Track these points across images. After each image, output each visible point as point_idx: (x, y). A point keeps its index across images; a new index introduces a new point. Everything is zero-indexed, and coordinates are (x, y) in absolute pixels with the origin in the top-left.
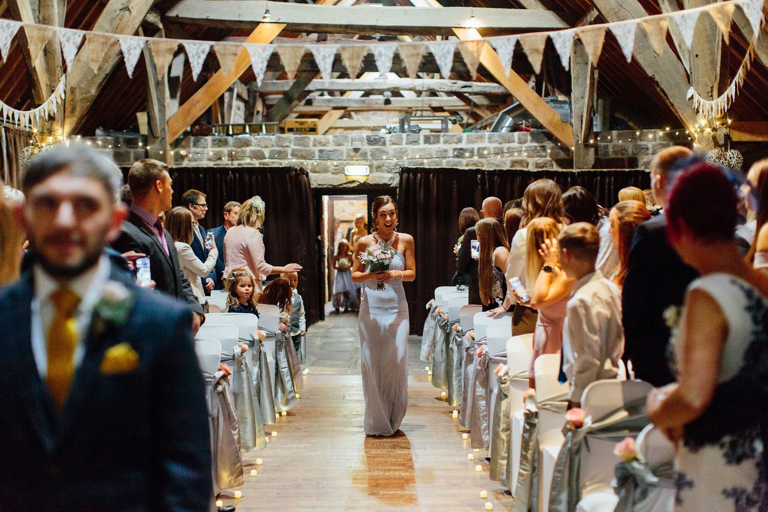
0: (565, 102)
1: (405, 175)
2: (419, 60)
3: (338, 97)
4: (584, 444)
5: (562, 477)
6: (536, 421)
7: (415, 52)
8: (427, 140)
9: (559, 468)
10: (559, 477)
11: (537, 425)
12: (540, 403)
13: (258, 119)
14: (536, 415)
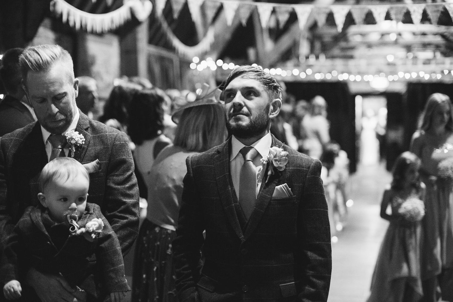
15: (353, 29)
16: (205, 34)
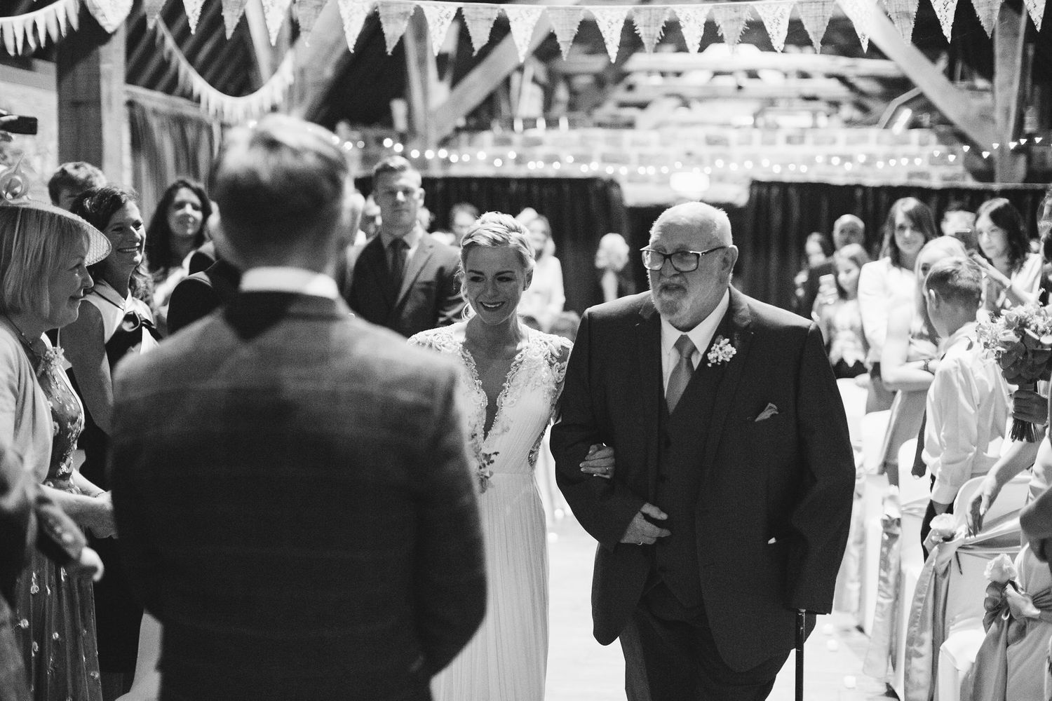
0: (985, 90)
1: (755, 191)
2: (741, 27)
3: (673, 81)
4: (954, 563)
5: (925, 607)
6: (898, 531)
7: (737, 15)
8: (789, 140)
9: (920, 596)
10: (919, 608)
11: (900, 537)
12: (905, 506)
13: (559, 110)
14: (898, 522)
15: (638, 61)
16: (274, 69)
